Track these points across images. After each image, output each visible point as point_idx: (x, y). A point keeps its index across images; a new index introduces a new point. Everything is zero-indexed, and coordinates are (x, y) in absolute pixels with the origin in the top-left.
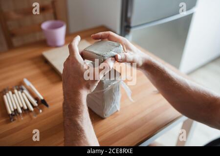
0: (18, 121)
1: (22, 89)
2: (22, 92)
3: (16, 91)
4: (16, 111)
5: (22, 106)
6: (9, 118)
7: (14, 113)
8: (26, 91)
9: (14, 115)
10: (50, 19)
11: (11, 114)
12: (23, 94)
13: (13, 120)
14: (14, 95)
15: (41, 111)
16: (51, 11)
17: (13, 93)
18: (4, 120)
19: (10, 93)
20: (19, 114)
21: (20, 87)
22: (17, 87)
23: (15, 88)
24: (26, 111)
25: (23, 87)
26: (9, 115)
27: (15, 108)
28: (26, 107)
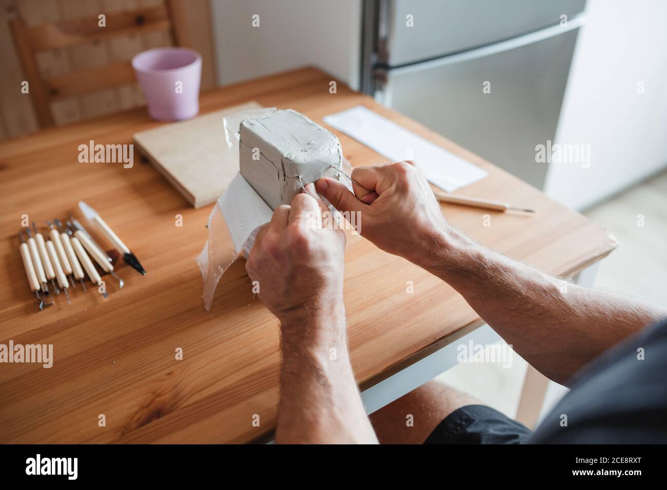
0: (60, 309)
1: (74, 229)
2: (71, 236)
3: (55, 233)
4: (53, 282)
5: (69, 270)
6: (31, 302)
7: (47, 289)
8: (82, 234)
9: (46, 293)
10: (161, 45)
11: (41, 291)
12: (75, 240)
13: (45, 307)
14: (50, 243)
15: (122, 284)
16: (165, 25)
17: (47, 238)
18: (19, 305)
19: (40, 237)
20: (62, 290)
21: (69, 224)
22: (60, 224)
23: (52, 226)
24: (82, 283)
25: (77, 223)
26: (34, 293)
27: (52, 275)
28: (80, 274)
